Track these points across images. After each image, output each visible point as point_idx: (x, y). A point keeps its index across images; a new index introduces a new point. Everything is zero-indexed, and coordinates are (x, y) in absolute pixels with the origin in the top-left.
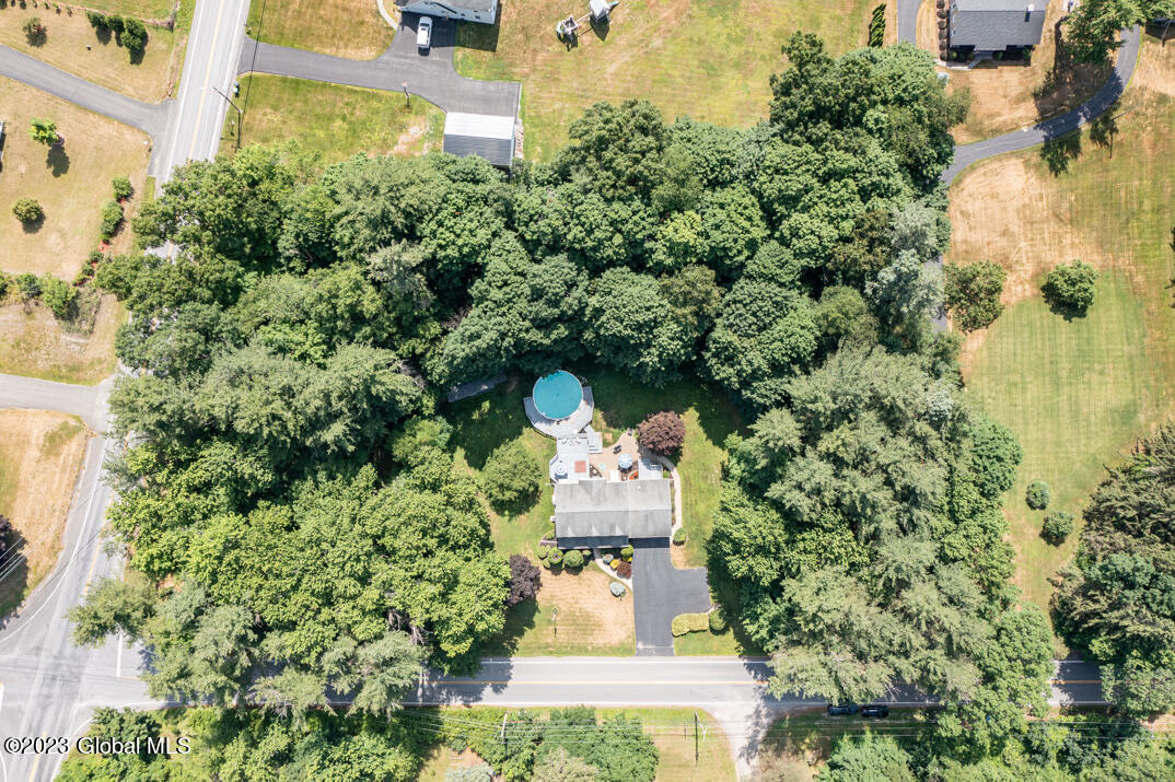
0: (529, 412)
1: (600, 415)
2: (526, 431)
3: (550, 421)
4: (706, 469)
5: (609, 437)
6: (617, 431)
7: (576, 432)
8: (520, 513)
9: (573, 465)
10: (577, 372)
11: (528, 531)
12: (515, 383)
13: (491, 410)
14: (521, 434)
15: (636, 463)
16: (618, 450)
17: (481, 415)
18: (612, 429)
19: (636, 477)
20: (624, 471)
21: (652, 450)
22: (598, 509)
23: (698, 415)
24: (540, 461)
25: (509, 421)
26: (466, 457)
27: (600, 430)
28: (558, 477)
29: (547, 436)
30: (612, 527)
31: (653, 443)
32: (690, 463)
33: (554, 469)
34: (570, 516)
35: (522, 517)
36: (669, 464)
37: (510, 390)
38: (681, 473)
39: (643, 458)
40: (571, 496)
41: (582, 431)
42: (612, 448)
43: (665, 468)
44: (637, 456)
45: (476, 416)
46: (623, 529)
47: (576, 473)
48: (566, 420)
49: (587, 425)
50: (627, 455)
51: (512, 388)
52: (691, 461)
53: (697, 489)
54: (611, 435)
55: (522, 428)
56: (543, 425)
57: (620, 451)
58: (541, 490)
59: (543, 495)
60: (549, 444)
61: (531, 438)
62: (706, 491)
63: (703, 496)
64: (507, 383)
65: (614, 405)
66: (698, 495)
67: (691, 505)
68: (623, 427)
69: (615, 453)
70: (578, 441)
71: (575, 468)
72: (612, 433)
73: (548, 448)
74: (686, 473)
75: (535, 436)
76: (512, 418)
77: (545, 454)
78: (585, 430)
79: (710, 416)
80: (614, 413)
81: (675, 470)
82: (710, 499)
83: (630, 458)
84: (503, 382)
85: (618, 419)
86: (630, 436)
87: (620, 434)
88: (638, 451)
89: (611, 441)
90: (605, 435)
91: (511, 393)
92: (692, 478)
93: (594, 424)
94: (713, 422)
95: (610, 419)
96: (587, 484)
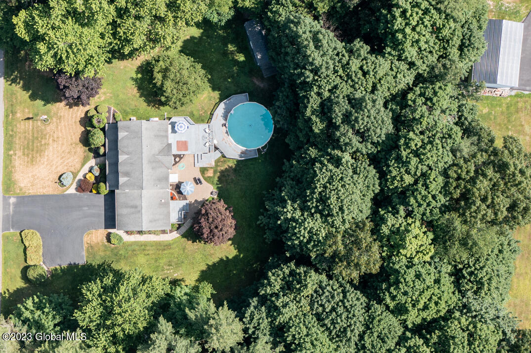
0: (234, 98)
1: (232, 164)
2: (216, 94)
3: (225, 117)
4: (178, 265)
5: (210, 173)
6: (216, 180)
7: (215, 142)
8: (139, 88)
9: (183, 139)
10: (271, 143)
11: (121, 96)
12: (262, 85)
13: (237, 63)
14: (214, 89)
15: (185, 198)
16: (197, 181)
17: (232, 53)
18: (218, 175)
19: (172, 198)
20: (178, 187)
21: (199, 212)
22: (145, 162)
24: (188, 108)
25: (225, 79)
26: (192, 38)
27: (217, 165)
28: (173, 125)
29: (212, 114)
30: (127, 174)
31: (207, 214)
32: (184, 249)
33: (180, 121)
34: (138, 135)
35: (135, 90)
36: (184, 229)
37: (255, 81)
38: (175, 241)
39: (190, 205)
40: (157, 136)
41: (216, 148)
42: (199, 175)
43: (180, 226)
44: (191, 199)
45: (231, 48)
46: (125, 184)
47: (177, 141)
48: (227, 133)
49: (222, 153)
50: (193, 190)
51: (257, 83)
52: (186, 251)
53: (160, 256)
54: (212, 175)
55: (219, 91)
56: (223, 111)
57: (197, 184)
58: (161, 108)
59: (157, 110)
60: (204, 116)
61: (210, 100)
62: (158, 264)
63: (153, 261)
64: (262, 78)
65: (240, 178)
66: (154, 256)
67: (144, 250)
68: (220, 186)
69: (195, 179)
70: (207, 144)
71: (182, 141)
72: (214, 176)
73: (200, 116)
74: (175, 246)
75: (212, 104)
76: (228, 82)
77: (195, 113)
78: (217, 151)
79: (228, 269)
80: (232, 179)
81: (178, 235)
82: (150, 268)
83: (190, 193)
84: (262, 74)
85: (227, 182)
86: (212, 193)
87: (212, 183)
88: (196, 201)
89: (206, 175)
90: (212, 170)
91: (252, 81)
92: (171, 251)
93: (222, 159)
94: (222, 272)
95: (227, 175)
96: (168, 151)
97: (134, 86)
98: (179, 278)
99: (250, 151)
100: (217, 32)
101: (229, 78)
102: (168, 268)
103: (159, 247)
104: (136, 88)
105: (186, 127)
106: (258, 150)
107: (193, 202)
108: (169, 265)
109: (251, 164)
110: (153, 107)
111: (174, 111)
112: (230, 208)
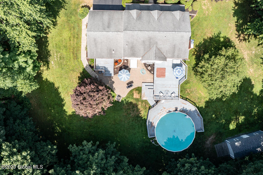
1: (143, 113)
2: (203, 105)
3: (183, 111)
4: (60, 65)
5: (136, 95)
6: (130, 100)
7: (163, 101)
8: (211, 39)
9: (167, 74)
10: (159, 148)
11: (205, 23)
12: (208, 142)
13: (229, 122)
14: (207, 102)
15: (116, 73)
16: (130, 84)
17: (237, 119)
18: (134, 102)
19: (116, 62)
20: (126, 67)
21: (101, 83)
22: (151, 34)
23: (65, 108)
24: (195, 79)
25: (215, 112)
26: (252, 87)
27: (142, 101)
28: (180, 65)
29: (186, 99)
30: (139, 17)
31: (98, 91)
32: (73, 71)
33: (182, 72)
34: (177, 28)
35: (210, 35)
36: (89, 70)
37: (212, 137)
38: (80, 63)
39: (110, 77)
41: (157, 102)
42: (135, 86)
43: (92, 67)
44: (115, 78)
45: (241, 119)
46: (130, 15)
47: (165, 69)
48: (169, 112)
49: (153, 106)
50: (122, 80)
51: (210, 138)
52: (72, 72)
53: (68, 50)
54: (135, 97)
55: (205, 106)
56: (188, 109)
57: (128, 84)
58: (194, 57)
59: (193, 53)
60: (185, 93)
61: (198, 98)
62: (62, 48)
63: (64, 44)
64: (214, 143)
65: (131, 120)
66: (68, 45)
67: (74, 37)
68: (125, 103)
69: (132, 82)
70: (161, 94)
71: (165, 73)
72: (134, 99)
73: (186, 90)
74: (76, 63)
75: (195, 100)
76: (212, 115)
77: (188, 85)
78: (155, 102)
79: (56, 106)
80: (131, 113)
81: (85, 66)
82: (59, 41)
83: (120, 77)
84: (217, 144)
85: (128, 109)
86: (119, 96)
87: (127, 97)
88: (113, 82)
89: (134, 92)
90: (139, 98)
91: (212, 135)
92: (72, 59)
93: (148, 106)
94: (53, 101)
95: (134, 110)
96: (159, 58)
97: (213, 34)
98: (50, 65)
99: (154, 130)
100: (256, 107)
101: (215, 116)
102: (59, 56)
103: (75, 49)
104: (211, 36)
105: (177, 76)
106: (155, 138)
107: (113, 80)
108: (60, 57)
109: (142, 131)
110: (195, 50)
111: (191, 67)
112: (104, 112)
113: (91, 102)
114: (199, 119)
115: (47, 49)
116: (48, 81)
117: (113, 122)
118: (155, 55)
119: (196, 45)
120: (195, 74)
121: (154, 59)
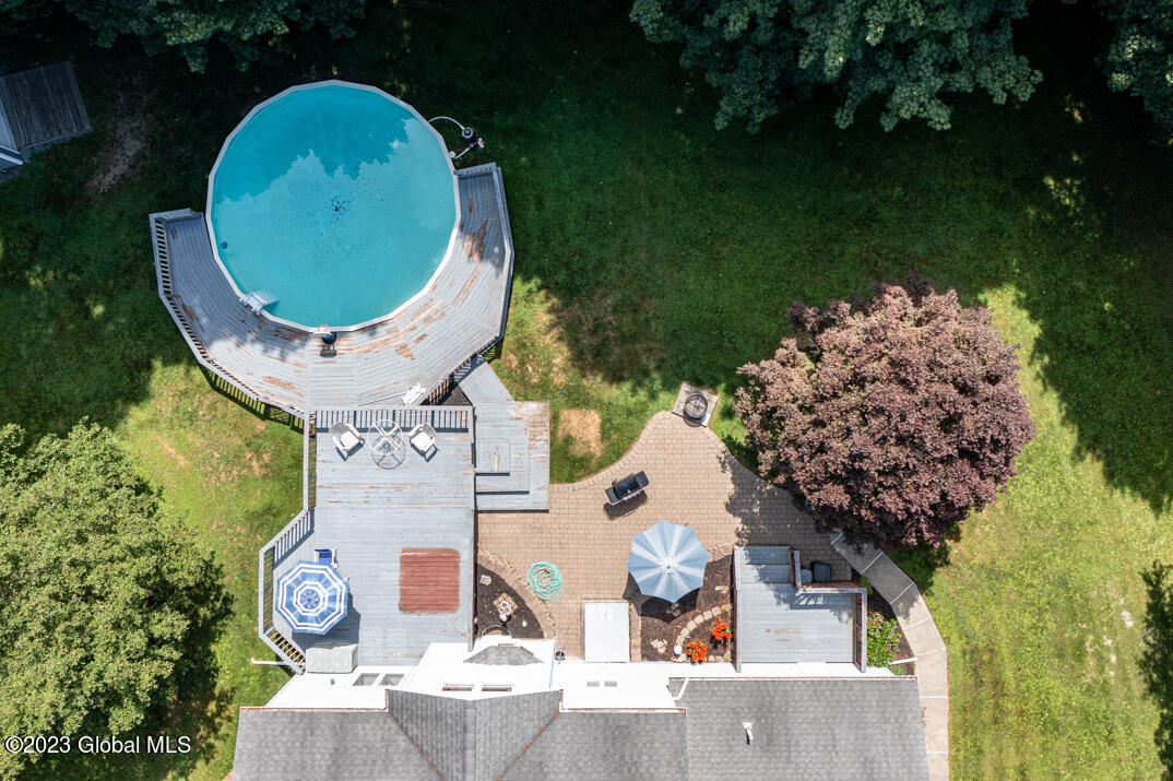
1: (538, 314)
3: (285, 338)
4: (1074, 605)
5: (585, 426)
6: (620, 394)
7: (414, 395)
9: (392, 575)
16: (627, 496)
18: (595, 384)
19: (721, 643)
20: (658, 610)
23: (1035, 330)
25: (92, 332)
27: (542, 390)
29: (268, 412)
31: (851, 476)
32: (993, 573)
36: (890, 579)
38: (951, 625)
39: (754, 541)
41: (449, 392)
42: (597, 488)
43: (879, 604)
44: (727, 532)
47: (405, 608)
48: (372, 329)
49: (474, 361)
50: (679, 531)
51: (117, 171)
52: (1003, 563)
53: (1032, 706)
54: (594, 418)
55: (149, 368)
56: (254, 350)
57: (642, 498)
58: (222, 683)
60: (277, 453)
61: (192, 417)
62: (1074, 719)
63: (1061, 744)
64: (95, 145)
65: (614, 267)
66: (1034, 741)
68: (655, 375)
69: (613, 511)
70: (423, 441)
71: (404, 582)
72: (600, 405)
73: (273, 473)
74: (975, 624)
75: (212, 407)
76: (107, 317)
77: (256, 503)
78: (465, 386)
79: (1092, 337)
80: (615, 310)
81: (920, 607)
82: (1091, 760)
83: (695, 547)
84: (74, 141)
85: (634, 338)
86: (693, 420)
87: (639, 414)
88: (732, 507)
89: (597, 448)
91: (109, 195)
92: (1005, 652)
93: (510, 358)
94: (1110, 370)
95: (593, 332)
96: (439, 717)
98: (1145, 599)
99: (468, 208)
101: (87, 312)
102: (1092, 662)
103: (987, 715)
105: (318, 569)
106: (459, 164)
107: (737, 522)
108: (1080, 655)
109: (540, 203)
110: (215, 730)
111: (243, 618)
112: (798, 322)
113: (899, 396)
114: (182, 289)
115: (1163, 706)
116: (1145, 497)
117: (725, 251)
118: (470, 736)
119: (207, 761)
120: (218, 571)
121: (470, 712)
